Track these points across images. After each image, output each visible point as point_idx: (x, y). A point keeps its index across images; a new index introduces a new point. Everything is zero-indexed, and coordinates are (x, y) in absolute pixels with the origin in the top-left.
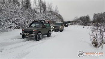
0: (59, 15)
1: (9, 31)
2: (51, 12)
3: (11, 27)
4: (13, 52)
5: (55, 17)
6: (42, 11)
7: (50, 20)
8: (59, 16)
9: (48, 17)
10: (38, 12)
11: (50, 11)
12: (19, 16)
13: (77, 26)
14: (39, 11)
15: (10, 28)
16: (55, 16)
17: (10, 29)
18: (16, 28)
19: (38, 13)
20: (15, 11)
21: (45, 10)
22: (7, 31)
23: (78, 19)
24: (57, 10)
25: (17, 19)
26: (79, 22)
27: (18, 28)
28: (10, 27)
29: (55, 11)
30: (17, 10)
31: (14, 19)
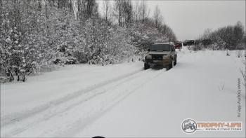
0: (165, 26)
1: (54, 69)
2: (145, 21)
3: (58, 60)
4: (67, 114)
5: (155, 31)
6: (123, 20)
7: (142, 40)
8: (165, 30)
9: (138, 33)
10: (114, 23)
11: (142, 18)
12: (74, 36)
13: (212, 51)
14: (117, 21)
15: (56, 62)
16: (155, 29)
17: (55, 66)
18: (69, 63)
19: (115, 27)
20: (65, 24)
21: (129, 18)
22: (50, 70)
23: (214, 35)
24: (159, 16)
25: (68, 43)
26: (216, 41)
27: (74, 63)
28: (55, 60)
29: (154, 19)
30: (68, 23)
31: (63, 44)
